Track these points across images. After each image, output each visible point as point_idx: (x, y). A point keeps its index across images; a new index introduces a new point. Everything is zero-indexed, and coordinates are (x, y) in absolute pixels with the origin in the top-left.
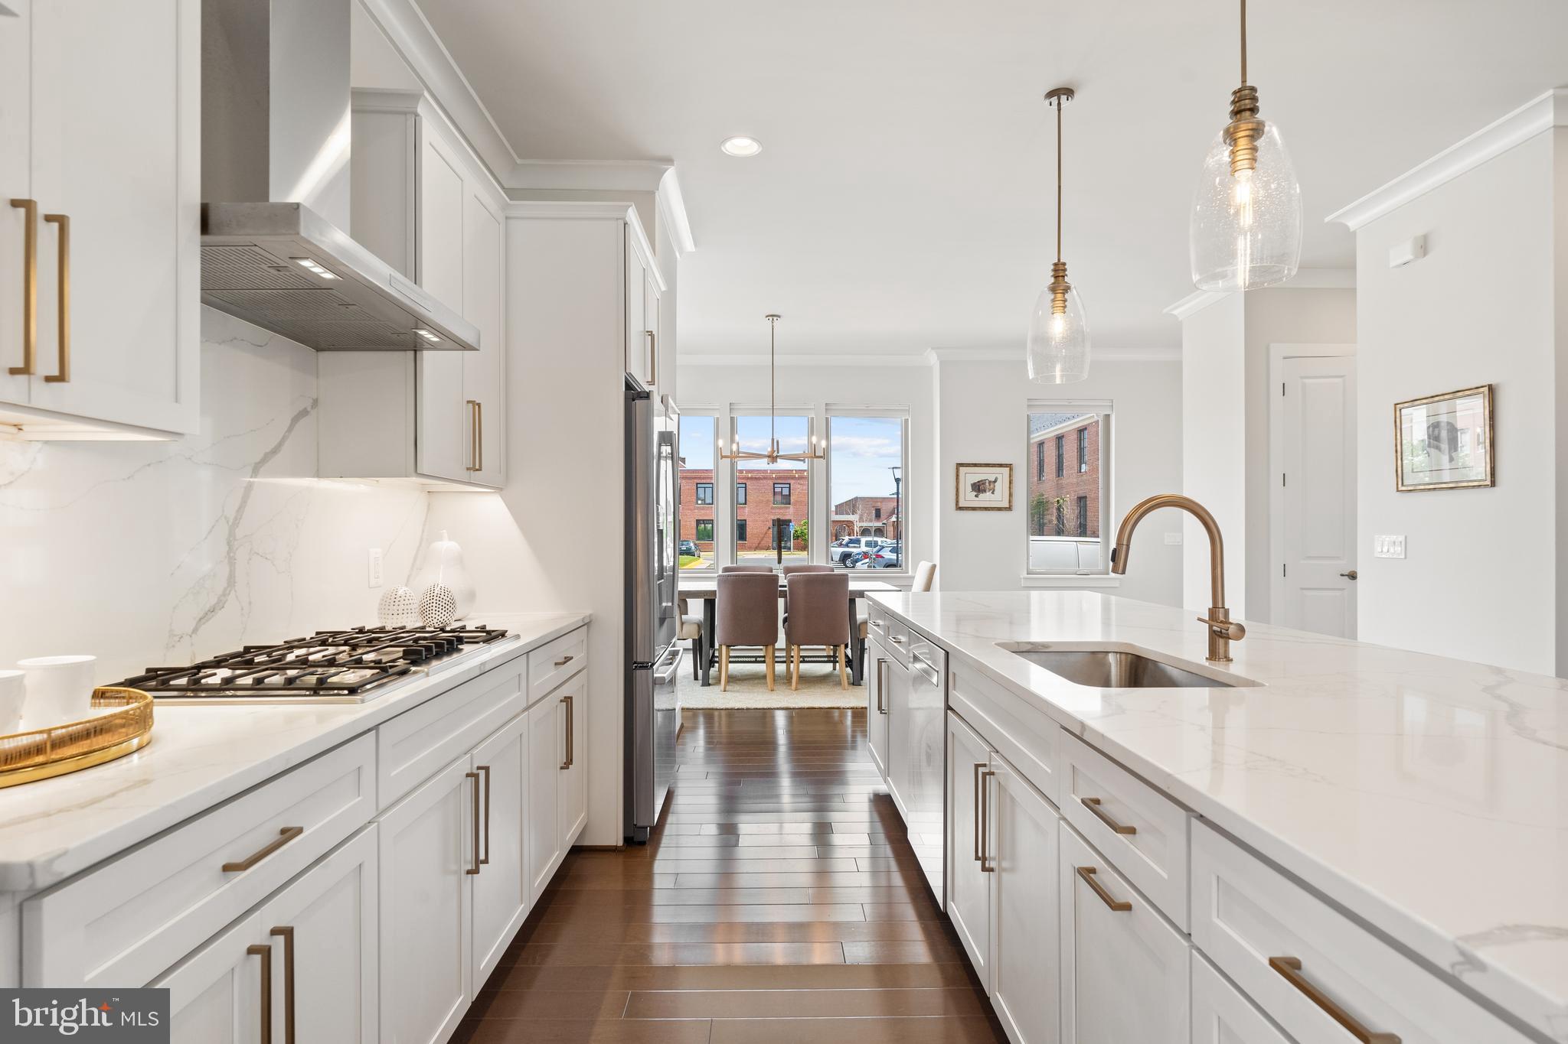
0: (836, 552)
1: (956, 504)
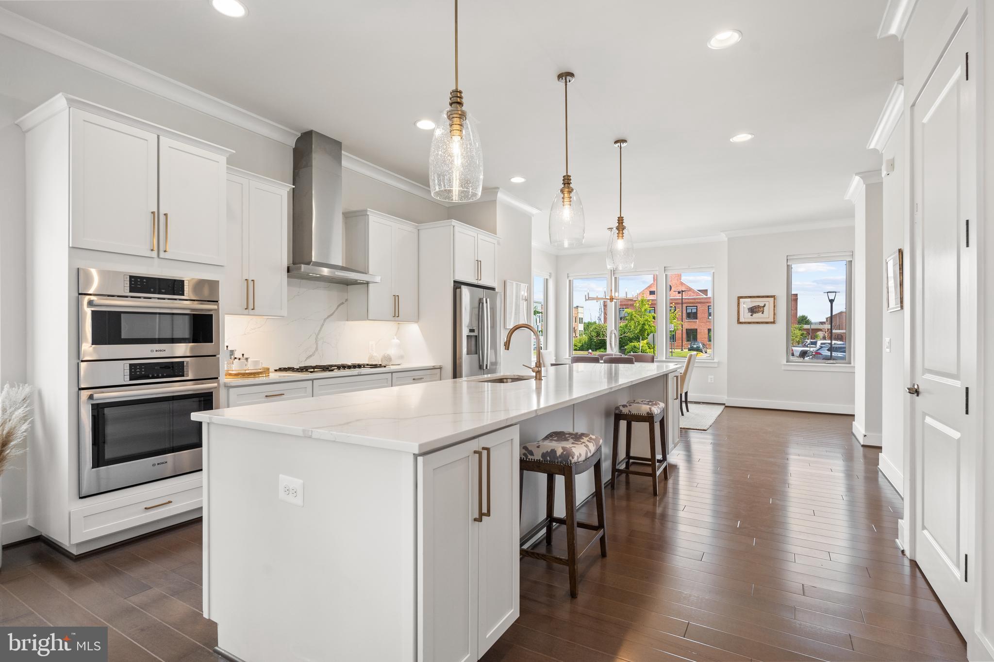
0: (797, 351)
1: (738, 321)
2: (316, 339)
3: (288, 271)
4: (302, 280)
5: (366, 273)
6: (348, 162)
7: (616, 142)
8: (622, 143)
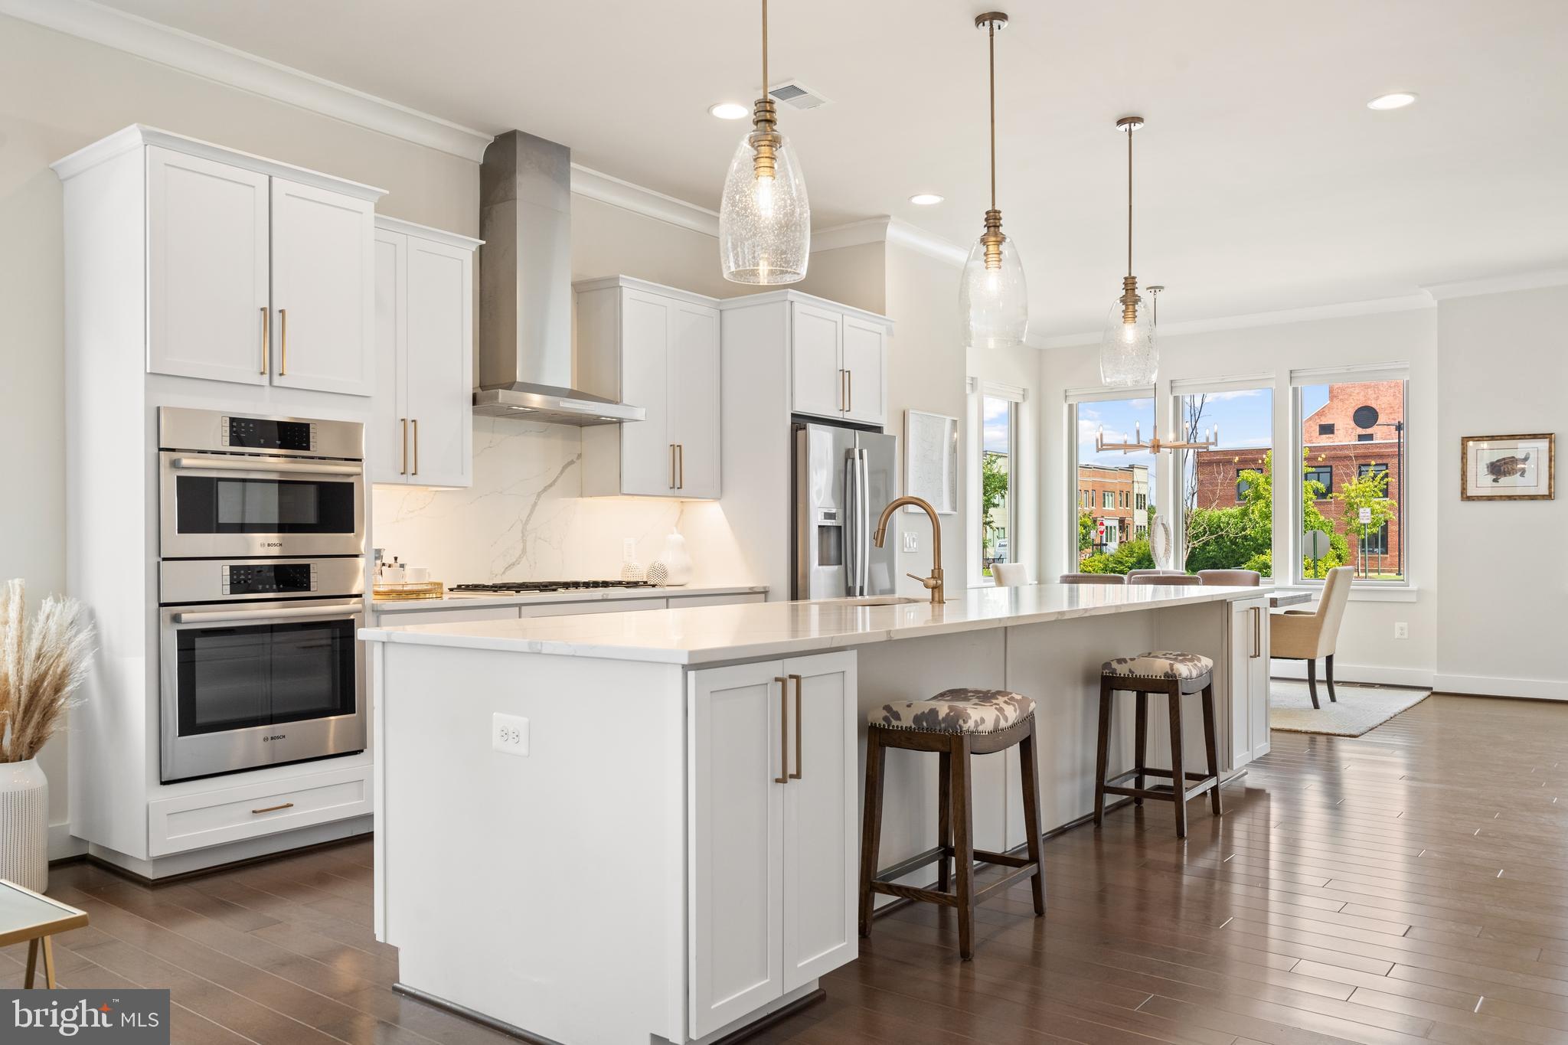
1: (1462, 493)
2: (523, 533)
3: (475, 402)
4: (497, 418)
5: (617, 403)
6: (582, 183)
7: (1121, 122)
8: (1133, 124)
